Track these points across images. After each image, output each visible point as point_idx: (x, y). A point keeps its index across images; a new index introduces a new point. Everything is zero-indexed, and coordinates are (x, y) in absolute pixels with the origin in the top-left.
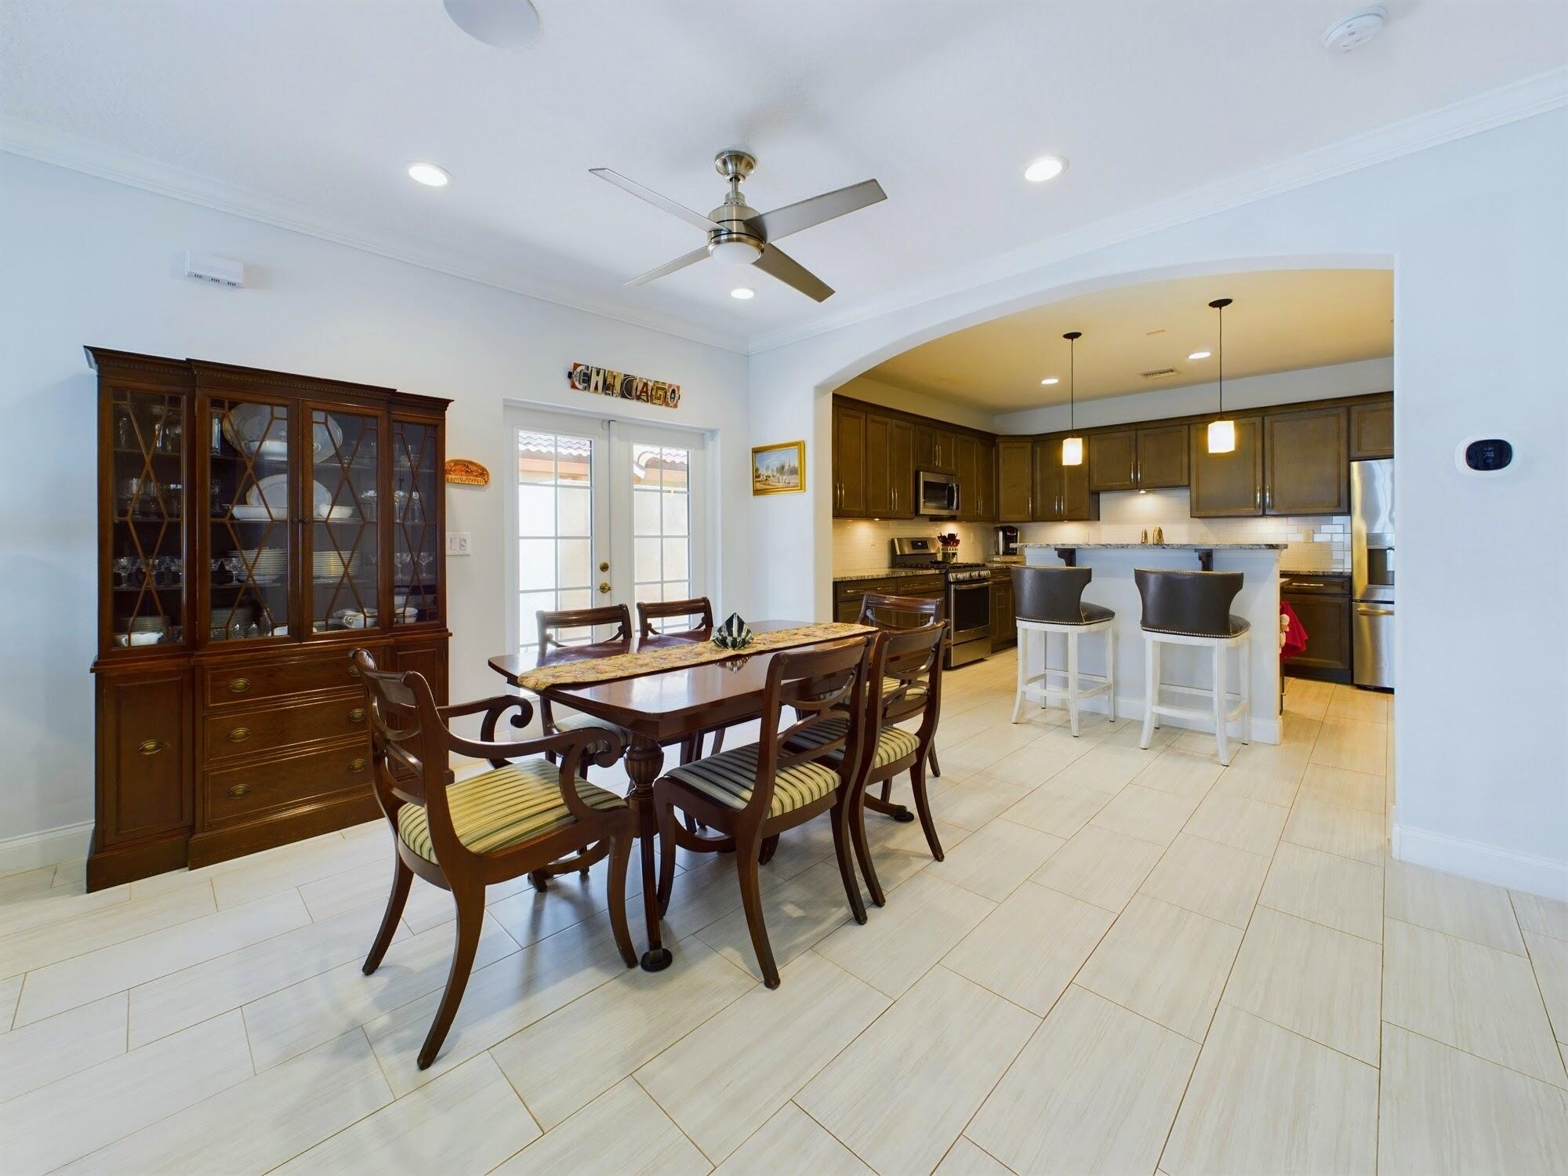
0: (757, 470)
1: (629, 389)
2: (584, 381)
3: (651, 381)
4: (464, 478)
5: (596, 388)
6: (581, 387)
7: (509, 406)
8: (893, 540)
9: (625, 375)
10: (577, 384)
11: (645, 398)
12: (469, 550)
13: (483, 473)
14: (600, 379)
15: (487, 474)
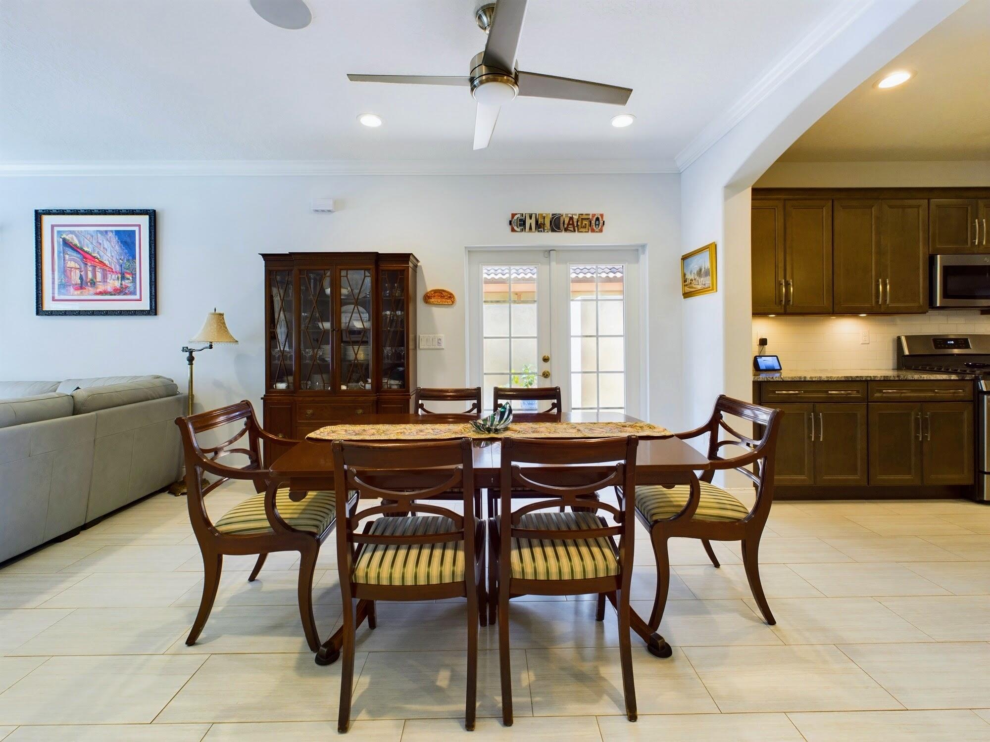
0: (685, 275)
1: (557, 224)
2: (520, 225)
3: (575, 215)
4: (439, 300)
5: (531, 228)
6: (518, 230)
7: (470, 251)
8: (899, 338)
9: (553, 215)
10: (515, 228)
11: (572, 229)
12: (443, 346)
13: (451, 296)
14: (533, 221)
15: (453, 297)
